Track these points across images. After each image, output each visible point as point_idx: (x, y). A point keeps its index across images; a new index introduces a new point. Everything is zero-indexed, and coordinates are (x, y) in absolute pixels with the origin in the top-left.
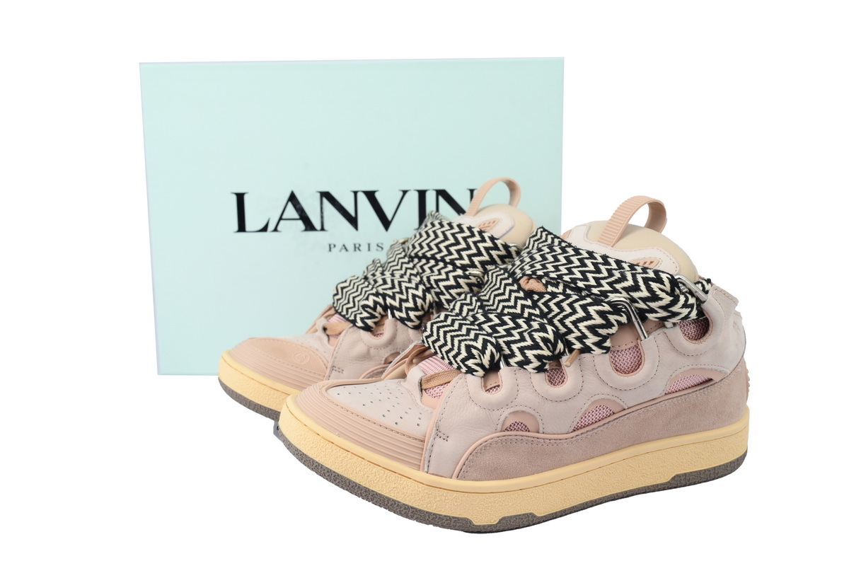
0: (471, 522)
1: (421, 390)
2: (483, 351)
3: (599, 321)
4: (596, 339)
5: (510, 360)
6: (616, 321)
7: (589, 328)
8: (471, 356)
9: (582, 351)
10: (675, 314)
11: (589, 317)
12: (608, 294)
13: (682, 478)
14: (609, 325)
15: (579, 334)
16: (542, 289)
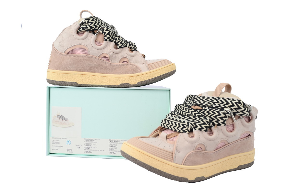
0: (187, 179)
1: (167, 139)
2: (188, 126)
3: (223, 116)
4: (223, 121)
5: (196, 128)
6: (228, 116)
7: (220, 118)
8: (184, 127)
9: (218, 125)
10: (244, 113)
11: (220, 115)
12: (224, 108)
13: (240, 167)
14: (226, 117)
15: (217, 120)
16: (201, 108)
